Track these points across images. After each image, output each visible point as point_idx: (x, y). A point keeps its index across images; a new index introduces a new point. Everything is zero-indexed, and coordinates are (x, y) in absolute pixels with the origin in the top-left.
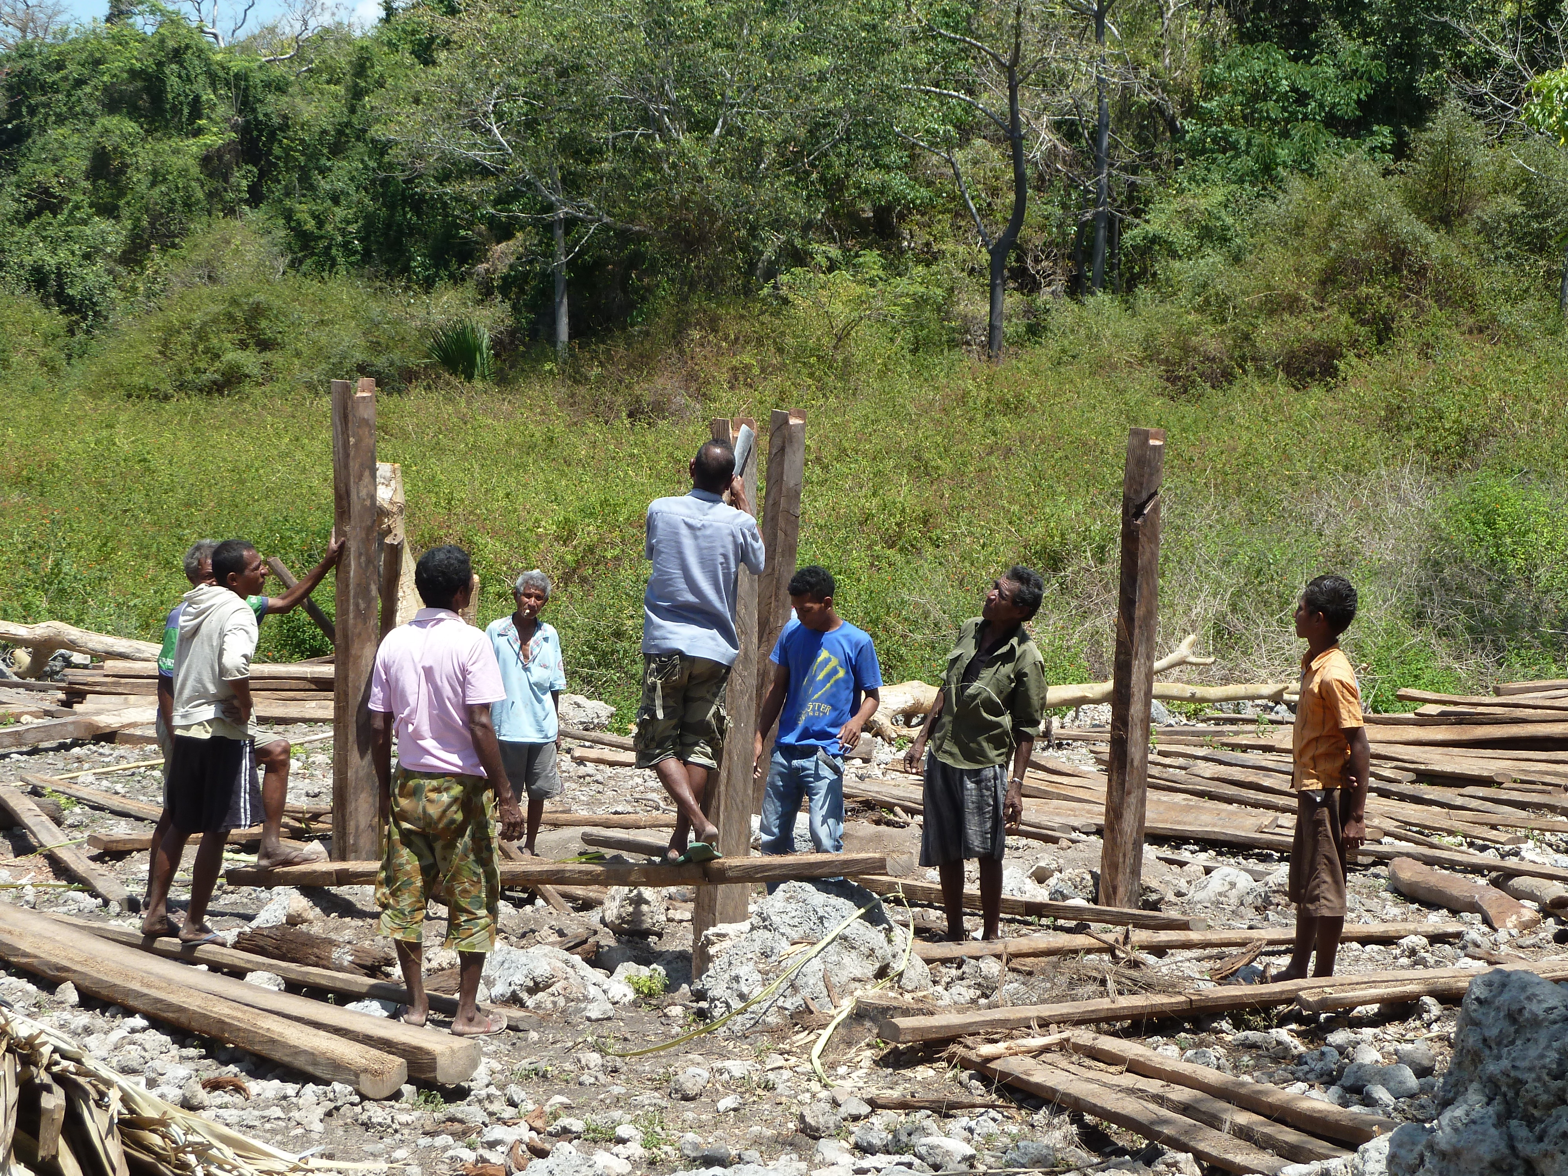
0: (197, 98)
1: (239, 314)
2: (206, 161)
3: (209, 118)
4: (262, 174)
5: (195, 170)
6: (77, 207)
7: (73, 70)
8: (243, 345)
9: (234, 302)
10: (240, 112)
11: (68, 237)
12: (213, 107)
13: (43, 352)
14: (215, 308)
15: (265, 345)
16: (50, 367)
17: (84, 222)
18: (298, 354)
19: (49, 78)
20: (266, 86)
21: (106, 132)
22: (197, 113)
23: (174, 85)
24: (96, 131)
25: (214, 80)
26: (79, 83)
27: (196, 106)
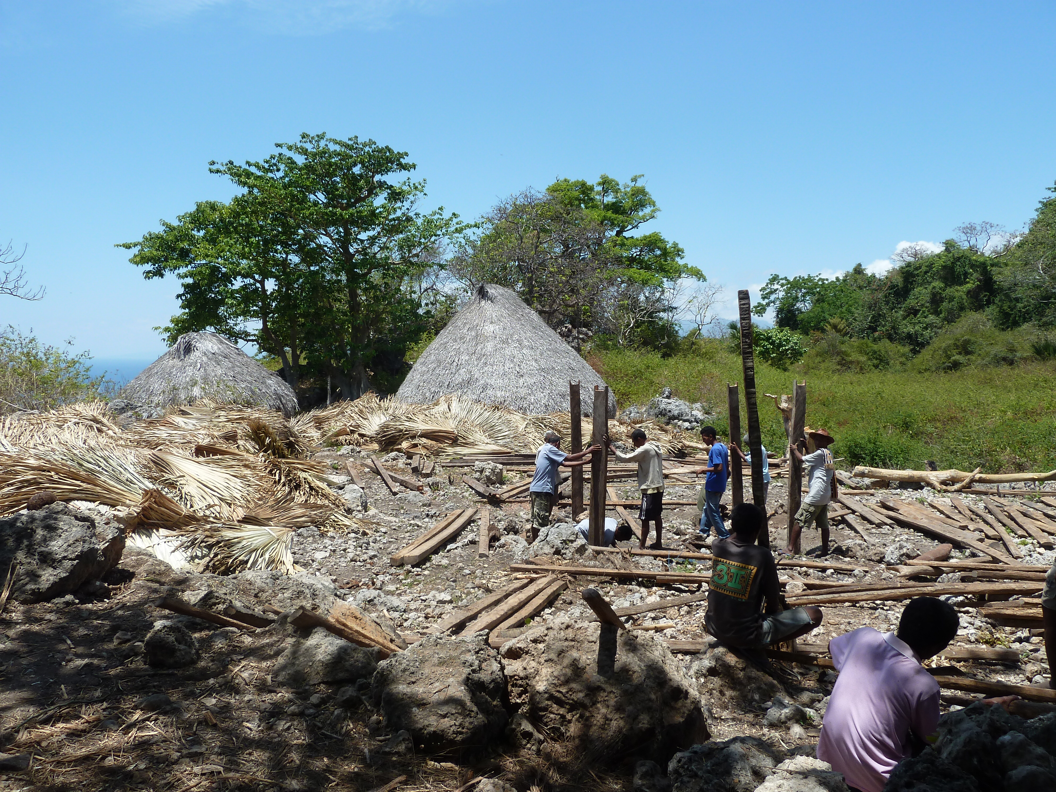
0: (966, 272)
1: (959, 344)
2: (969, 292)
3: (970, 278)
4: (991, 295)
5: (964, 297)
6: (924, 312)
7: (924, 269)
8: (960, 353)
9: (957, 340)
10: (981, 275)
11: (919, 322)
12: (972, 275)
13: (901, 360)
14: (950, 342)
15: (968, 353)
16: (902, 364)
17: (925, 317)
18: (979, 355)
19: (916, 272)
20: (992, 265)
21: (934, 288)
22: (966, 277)
23: (958, 269)
24: (931, 287)
25: (972, 266)
26: (926, 273)
27: (966, 274)
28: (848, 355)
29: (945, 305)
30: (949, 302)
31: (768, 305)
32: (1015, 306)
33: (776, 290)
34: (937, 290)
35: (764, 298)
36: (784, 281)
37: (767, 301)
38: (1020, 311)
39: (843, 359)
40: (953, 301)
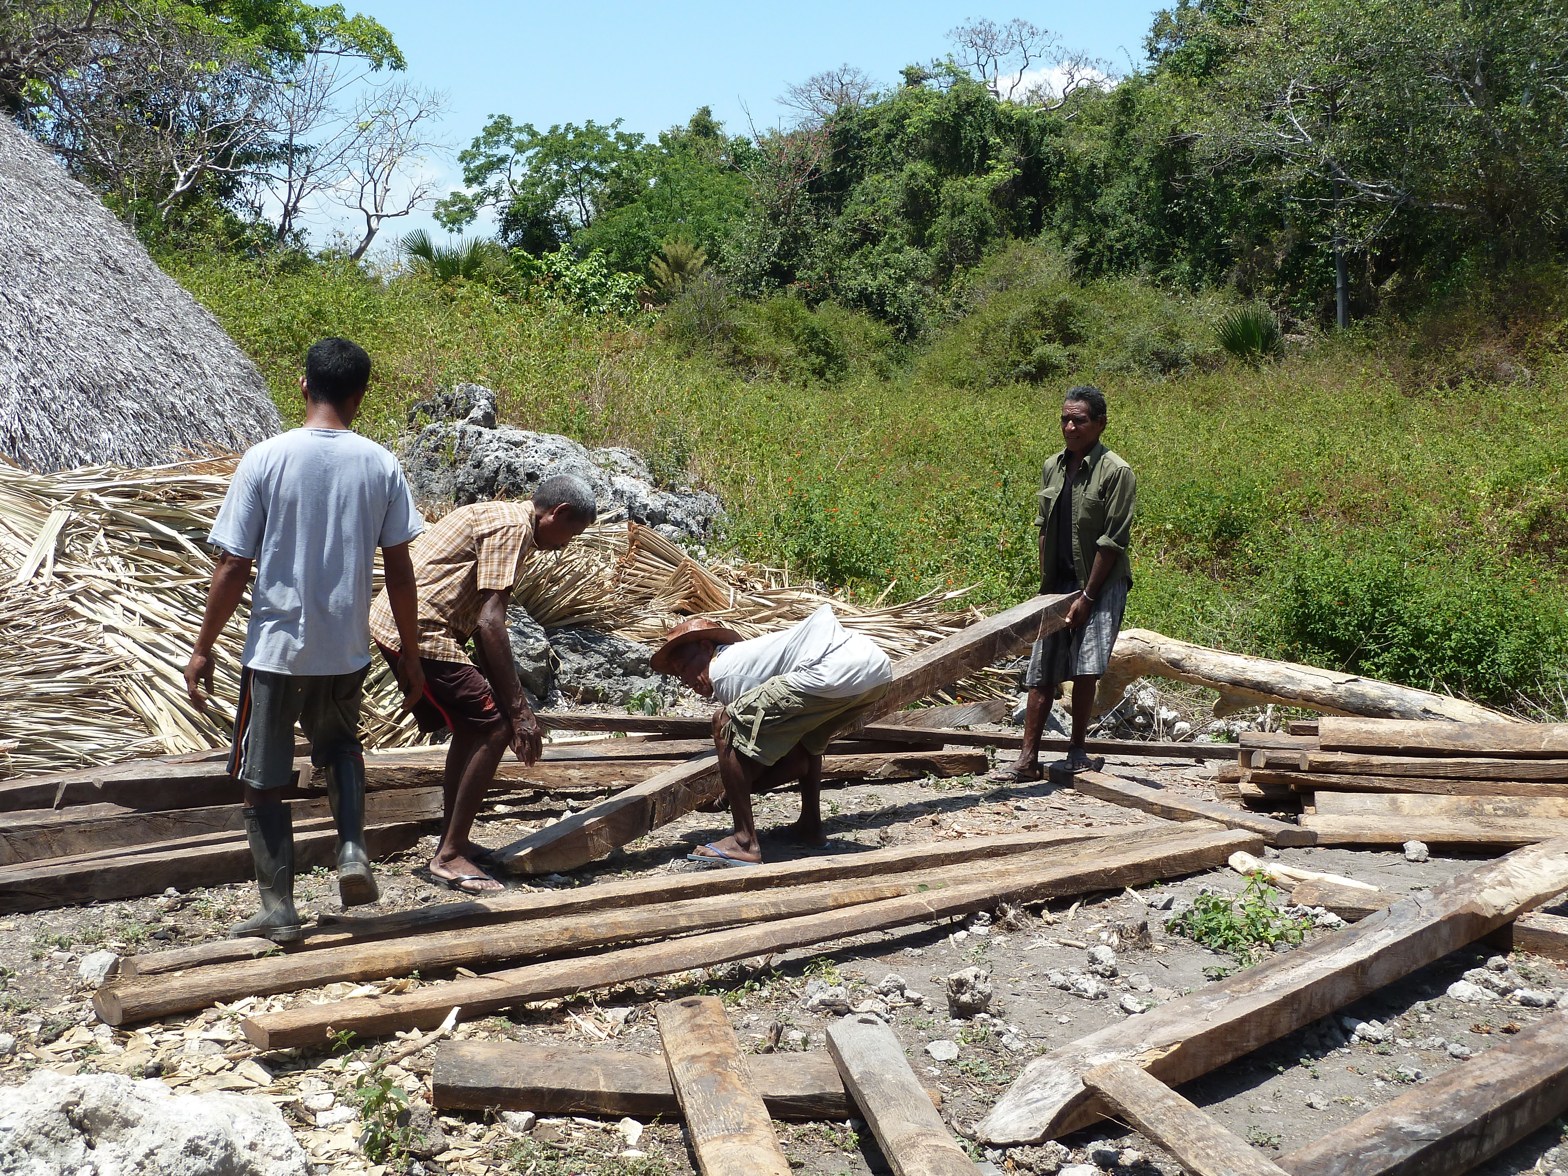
0: (986, 142)
1: (1047, 313)
2: (995, 194)
3: (996, 158)
4: (1041, 203)
5: (986, 203)
6: (893, 238)
7: (884, 127)
8: (1050, 339)
10: (1022, 152)
11: (887, 264)
12: (999, 150)
13: (874, 357)
14: (1027, 308)
15: (1069, 339)
17: (899, 250)
18: (1100, 345)
19: (865, 135)
20: (1043, 130)
21: (913, 175)
22: (985, 156)
23: (967, 133)
24: (904, 175)
25: (999, 128)
26: (889, 137)
27: (985, 149)
28: (749, 340)
29: (942, 223)
30: (953, 216)
31: (480, 199)
32: (1101, 235)
33: (503, 160)
34: (921, 181)
35: (469, 181)
36: (525, 137)
37: (476, 189)
38: (1110, 248)
39: (736, 351)
40: (962, 212)
